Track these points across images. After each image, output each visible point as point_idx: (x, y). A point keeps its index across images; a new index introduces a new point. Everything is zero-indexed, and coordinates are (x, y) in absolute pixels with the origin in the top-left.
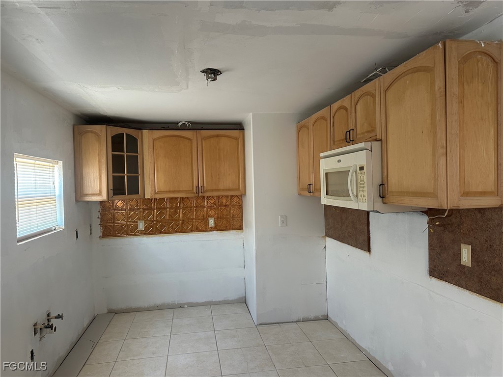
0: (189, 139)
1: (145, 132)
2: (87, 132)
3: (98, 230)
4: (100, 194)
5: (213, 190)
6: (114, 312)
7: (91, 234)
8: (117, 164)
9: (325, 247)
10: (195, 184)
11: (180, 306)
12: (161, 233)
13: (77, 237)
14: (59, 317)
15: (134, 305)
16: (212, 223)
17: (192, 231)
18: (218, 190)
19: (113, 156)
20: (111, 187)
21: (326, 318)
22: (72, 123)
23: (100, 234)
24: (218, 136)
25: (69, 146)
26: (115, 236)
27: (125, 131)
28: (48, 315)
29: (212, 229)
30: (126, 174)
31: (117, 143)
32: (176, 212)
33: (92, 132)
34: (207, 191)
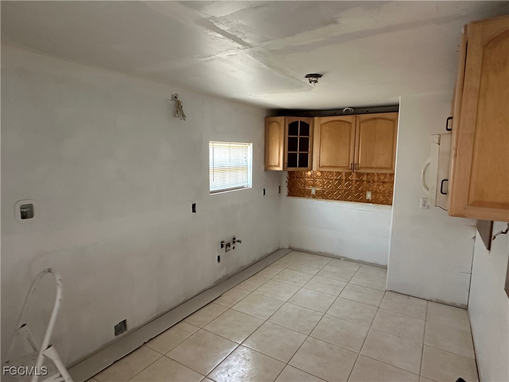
0: (349, 123)
1: (316, 118)
2: (273, 122)
3: (285, 190)
4: (278, 166)
5: (366, 168)
6: (292, 249)
7: (280, 192)
8: (291, 145)
9: (474, 238)
10: (351, 162)
11: (338, 258)
12: (327, 199)
13: (264, 194)
14: (238, 241)
15: (305, 248)
16: (369, 196)
17: (351, 201)
18: (371, 168)
19: (289, 138)
20: (286, 161)
21: (466, 308)
22: (265, 116)
23: (287, 194)
24: (375, 119)
25: (261, 132)
26: (304, 196)
27: (299, 119)
28: (234, 239)
29: (368, 202)
30: (298, 152)
31: (292, 128)
32: (339, 184)
33: (275, 122)
34: (361, 168)
